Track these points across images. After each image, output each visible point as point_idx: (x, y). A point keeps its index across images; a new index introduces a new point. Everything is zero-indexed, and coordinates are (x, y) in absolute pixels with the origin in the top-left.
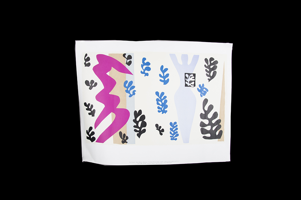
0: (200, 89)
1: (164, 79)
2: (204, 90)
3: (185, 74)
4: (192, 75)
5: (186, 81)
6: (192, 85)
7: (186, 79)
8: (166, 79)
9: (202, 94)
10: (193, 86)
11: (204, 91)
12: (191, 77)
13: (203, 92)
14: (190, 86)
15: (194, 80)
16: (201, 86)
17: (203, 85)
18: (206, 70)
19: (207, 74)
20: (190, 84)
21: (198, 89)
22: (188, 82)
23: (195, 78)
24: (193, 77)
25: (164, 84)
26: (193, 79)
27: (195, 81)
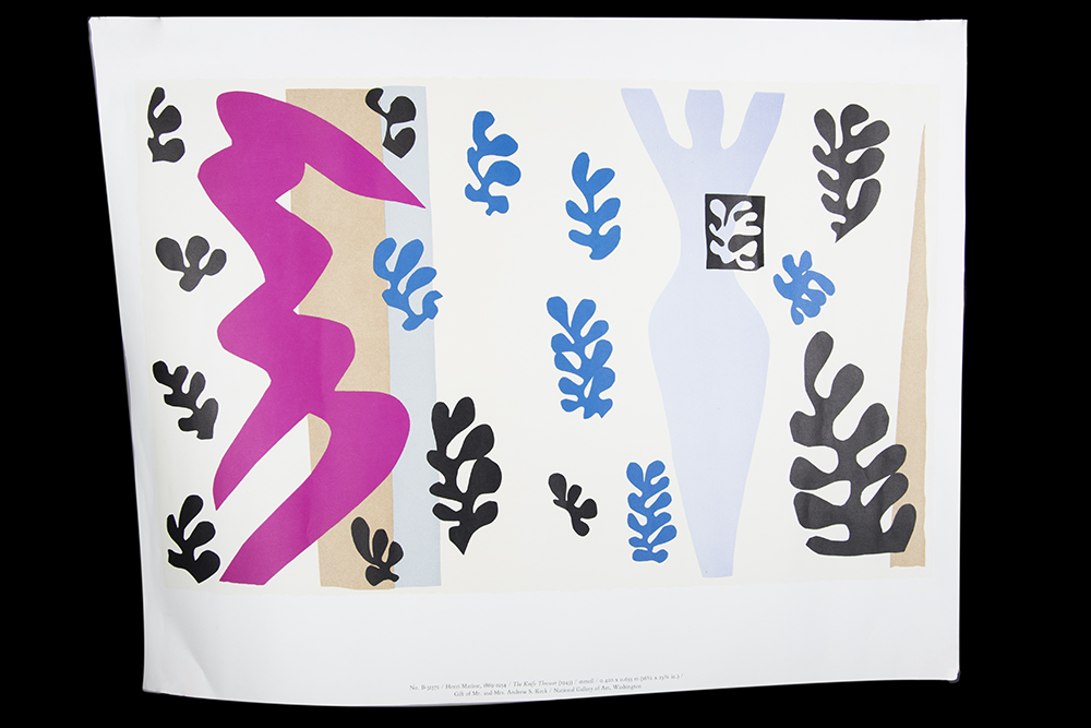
0: (787, 279)
1: (595, 230)
2: (813, 285)
3: (709, 198)
4: (747, 205)
5: (710, 237)
6: (743, 258)
7: (712, 227)
8: (604, 230)
9: (798, 309)
10: (751, 265)
11: (811, 293)
12: (738, 216)
13: (805, 297)
14: (734, 265)
15: (755, 231)
16: (797, 264)
17: (806, 257)
18: (823, 177)
19: (826, 199)
20: (736, 256)
21: (777, 279)
22: (721, 243)
23: (759, 223)
24: (753, 216)
25: (592, 257)
26: (748, 224)
27: (759, 239)
